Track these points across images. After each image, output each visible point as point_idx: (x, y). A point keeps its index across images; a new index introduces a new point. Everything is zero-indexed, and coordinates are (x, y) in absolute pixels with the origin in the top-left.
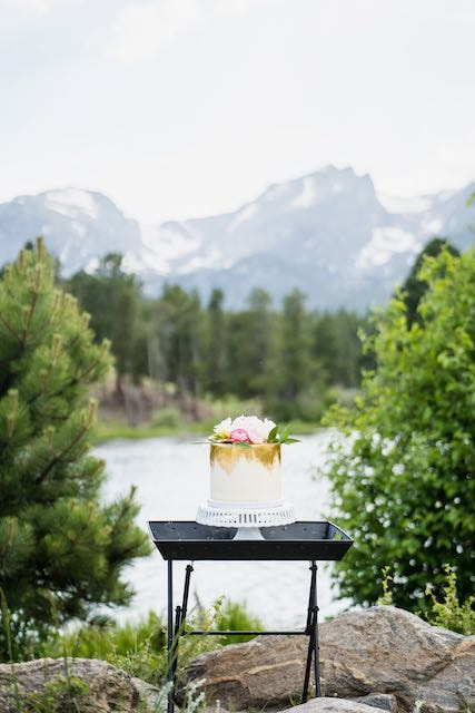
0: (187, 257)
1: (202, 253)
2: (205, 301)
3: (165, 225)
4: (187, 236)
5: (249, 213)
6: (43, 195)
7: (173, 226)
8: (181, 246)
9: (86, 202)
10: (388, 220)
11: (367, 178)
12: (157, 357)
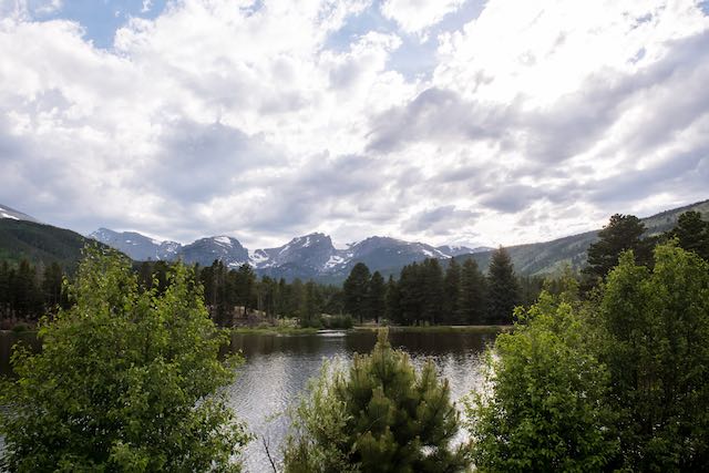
0: (264, 263)
1: (269, 262)
2: (279, 281)
3: (256, 251)
5: (286, 249)
6: (213, 238)
8: (262, 259)
10: (335, 252)
11: (329, 237)
12: (260, 303)
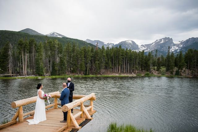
0: (145, 50)
1: (147, 49)
4: (145, 47)
5: (153, 44)
6: (125, 41)
7: (142, 45)
8: (144, 48)
9: (131, 42)
10: (174, 45)
11: (171, 39)
